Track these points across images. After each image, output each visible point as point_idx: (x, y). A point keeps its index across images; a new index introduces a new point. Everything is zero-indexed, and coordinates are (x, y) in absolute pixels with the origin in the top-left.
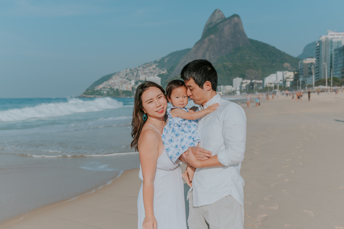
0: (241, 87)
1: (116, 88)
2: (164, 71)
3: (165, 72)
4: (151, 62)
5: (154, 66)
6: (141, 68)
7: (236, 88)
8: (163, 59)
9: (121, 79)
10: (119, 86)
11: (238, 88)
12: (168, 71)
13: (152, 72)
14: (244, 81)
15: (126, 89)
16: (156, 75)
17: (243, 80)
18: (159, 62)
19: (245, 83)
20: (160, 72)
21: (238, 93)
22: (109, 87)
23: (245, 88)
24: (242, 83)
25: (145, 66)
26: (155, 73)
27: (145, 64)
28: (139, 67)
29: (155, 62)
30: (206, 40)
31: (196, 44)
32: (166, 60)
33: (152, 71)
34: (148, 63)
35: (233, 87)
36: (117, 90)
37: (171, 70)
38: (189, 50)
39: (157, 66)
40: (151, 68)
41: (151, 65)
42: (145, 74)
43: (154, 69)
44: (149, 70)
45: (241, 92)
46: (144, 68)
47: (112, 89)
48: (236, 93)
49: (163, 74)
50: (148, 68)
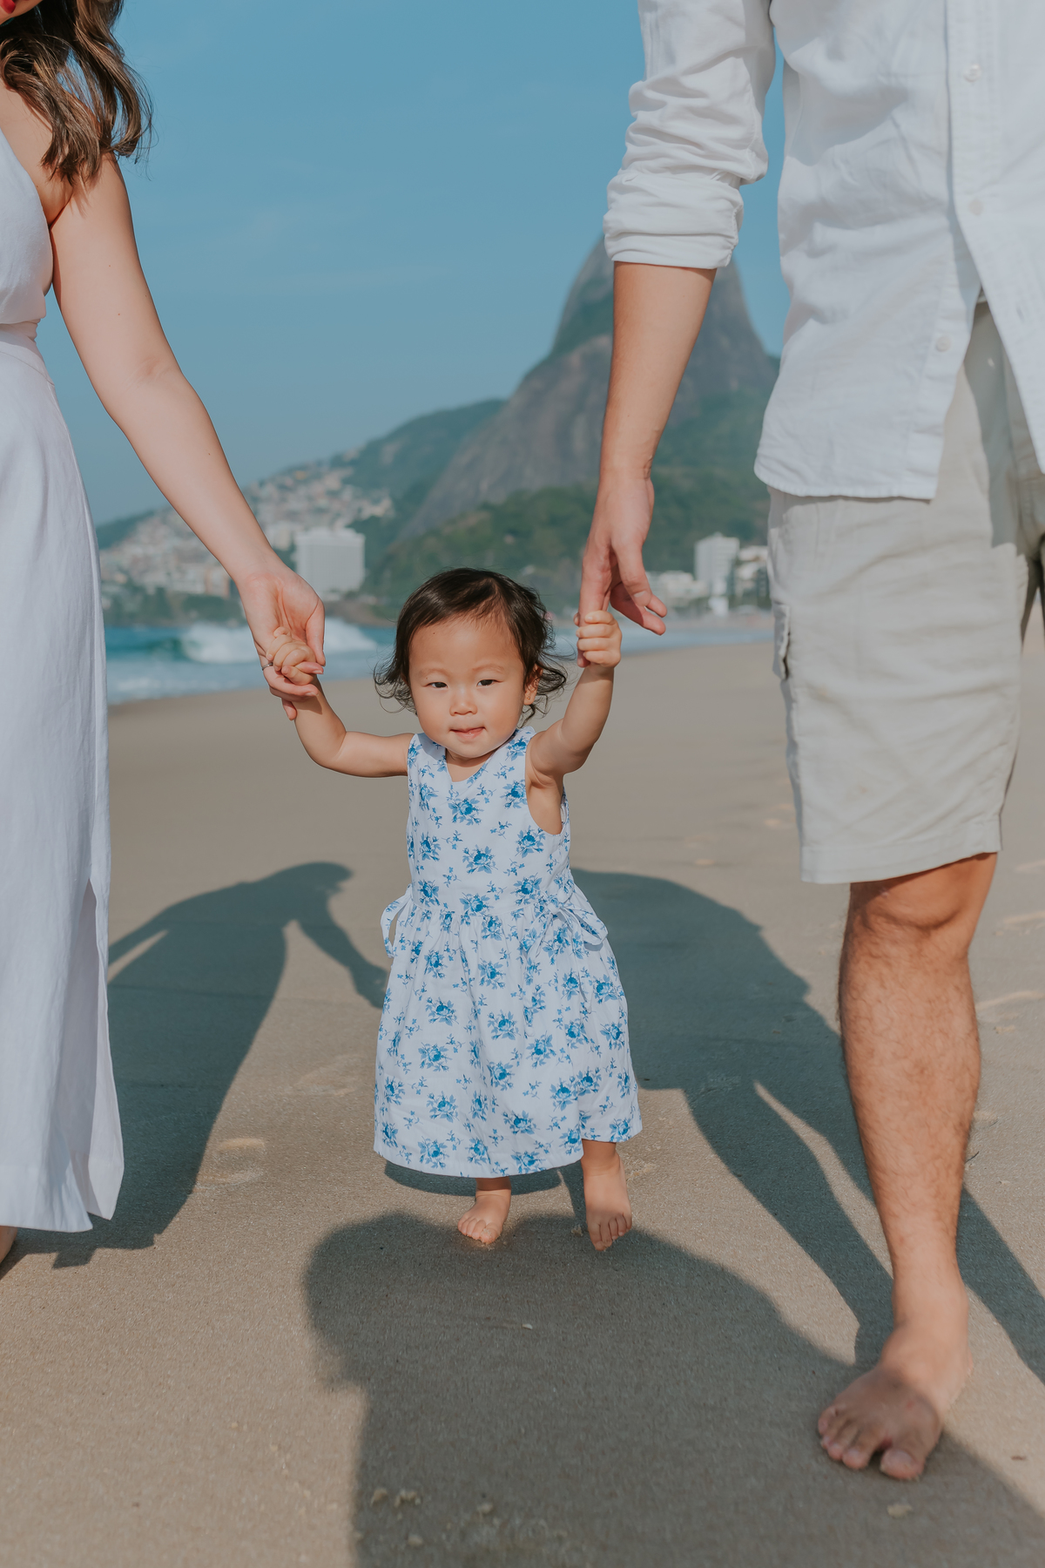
0: (731, 581)
1: (153, 580)
2: (376, 502)
3: (380, 508)
4: (319, 463)
5: (332, 481)
6: (270, 490)
7: (710, 586)
8: (373, 448)
9: (177, 542)
10: (169, 574)
11: (720, 587)
12: (398, 505)
13: (320, 511)
14: (748, 553)
15: (199, 589)
16: (340, 523)
17: (742, 546)
18: (353, 463)
19: (749, 561)
20: (360, 510)
21: (720, 606)
22: (121, 578)
23: (749, 586)
24: (737, 563)
25: (289, 481)
26: (338, 515)
27: (290, 471)
28: (262, 484)
29: (337, 462)
30: (575, 359)
31: (530, 376)
32: (389, 453)
33: (323, 502)
34: (303, 468)
35: (695, 578)
36: (161, 591)
37: (411, 498)
38: (491, 408)
39: (346, 482)
40: (318, 488)
41: (318, 476)
42: (292, 516)
43: (333, 494)
44: (310, 498)
45: (733, 601)
46: (283, 488)
47: (133, 588)
48: (709, 609)
49: (374, 520)
50: (302, 491)
